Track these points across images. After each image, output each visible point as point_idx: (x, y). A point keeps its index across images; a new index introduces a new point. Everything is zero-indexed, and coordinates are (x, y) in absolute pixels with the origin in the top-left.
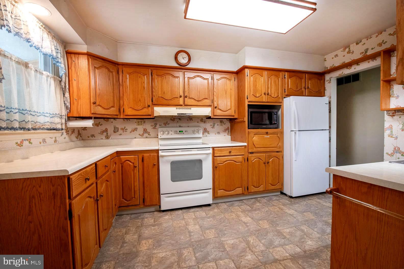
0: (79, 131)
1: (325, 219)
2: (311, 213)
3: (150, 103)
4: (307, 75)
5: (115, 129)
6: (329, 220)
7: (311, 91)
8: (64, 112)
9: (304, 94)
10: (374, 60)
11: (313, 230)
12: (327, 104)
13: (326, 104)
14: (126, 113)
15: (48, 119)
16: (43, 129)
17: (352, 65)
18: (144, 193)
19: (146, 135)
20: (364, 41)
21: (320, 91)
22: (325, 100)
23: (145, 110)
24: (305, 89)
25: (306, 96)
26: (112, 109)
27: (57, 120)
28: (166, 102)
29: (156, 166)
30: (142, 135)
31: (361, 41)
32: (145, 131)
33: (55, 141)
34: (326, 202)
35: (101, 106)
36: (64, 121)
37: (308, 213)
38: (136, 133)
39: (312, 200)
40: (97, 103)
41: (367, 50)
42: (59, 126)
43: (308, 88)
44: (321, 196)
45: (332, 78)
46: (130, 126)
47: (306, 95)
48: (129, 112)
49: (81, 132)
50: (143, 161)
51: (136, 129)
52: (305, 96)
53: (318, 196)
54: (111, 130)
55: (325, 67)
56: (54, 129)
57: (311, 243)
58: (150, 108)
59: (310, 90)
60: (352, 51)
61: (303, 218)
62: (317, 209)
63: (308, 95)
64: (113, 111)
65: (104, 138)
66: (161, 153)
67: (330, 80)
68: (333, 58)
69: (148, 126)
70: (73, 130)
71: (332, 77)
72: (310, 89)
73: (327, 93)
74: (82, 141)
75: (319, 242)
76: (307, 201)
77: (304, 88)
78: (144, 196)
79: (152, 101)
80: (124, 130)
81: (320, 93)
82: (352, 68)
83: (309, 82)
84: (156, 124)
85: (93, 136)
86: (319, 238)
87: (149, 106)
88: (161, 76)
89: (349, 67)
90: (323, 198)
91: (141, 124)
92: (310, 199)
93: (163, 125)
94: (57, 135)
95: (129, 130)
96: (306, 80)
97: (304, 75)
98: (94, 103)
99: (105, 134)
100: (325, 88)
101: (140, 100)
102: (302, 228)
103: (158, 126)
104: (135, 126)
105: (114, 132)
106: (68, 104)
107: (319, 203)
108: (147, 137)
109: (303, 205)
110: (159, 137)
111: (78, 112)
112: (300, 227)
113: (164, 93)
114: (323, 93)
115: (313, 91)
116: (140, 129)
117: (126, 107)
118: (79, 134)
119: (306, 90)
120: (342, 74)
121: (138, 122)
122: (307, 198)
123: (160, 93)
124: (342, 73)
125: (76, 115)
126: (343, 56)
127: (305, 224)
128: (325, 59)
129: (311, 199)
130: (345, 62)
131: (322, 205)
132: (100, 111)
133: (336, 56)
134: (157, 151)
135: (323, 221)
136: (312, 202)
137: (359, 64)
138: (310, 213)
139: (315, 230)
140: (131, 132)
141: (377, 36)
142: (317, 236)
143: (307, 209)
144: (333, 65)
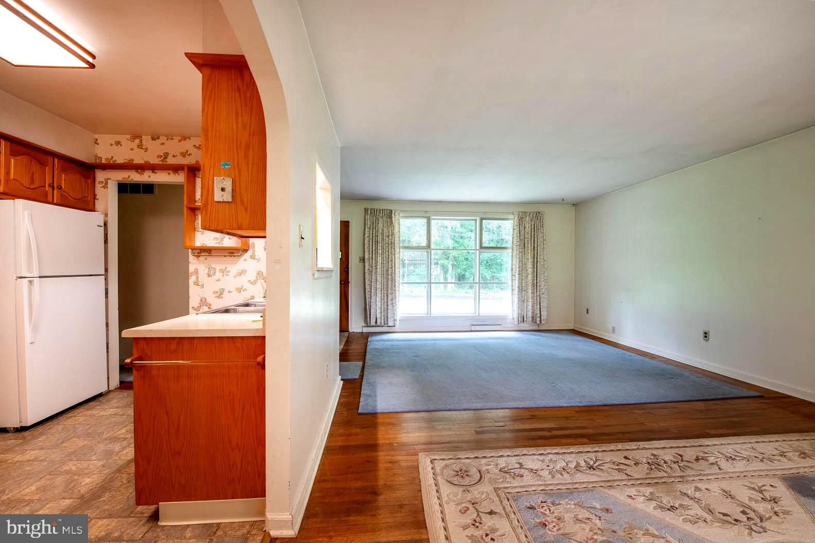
1: (109, 435)
2: (79, 437)
4: (56, 160)
6: (115, 433)
7: (66, 195)
9: (50, 199)
10: (175, 173)
11: (90, 460)
12: (101, 226)
13: (98, 226)
17: (145, 170)
20: (163, 139)
21: (86, 198)
22: (96, 218)
24: (51, 189)
25: (56, 204)
31: (158, 138)
34: (105, 410)
37: (72, 440)
39: (75, 416)
41: (166, 155)
43: (60, 188)
44: (92, 403)
45: (109, 181)
47: (55, 202)
52: (53, 203)
53: (86, 406)
55: (96, 156)
57: (89, 480)
59: (64, 194)
60: (145, 147)
61: (64, 453)
62: (88, 427)
63: (59, 202)
67: (107, 183)
68: (111, 145)
71: (109, 179)
72: (64, 192)
73: (99, 205)
75: (105, 471)
76: (65, 423)
77: (49, 185)
81: (86, 204)
82: (145, 174)
83: (61, 177)
86: (103, 466)
89: (139, 171)
90: (97, 405)
92: (71, 417)
96: (56, 172)
97: (50, 159)
100: (95, 195)
102: (66, 468)
107: (91, 416)
109: (56, 432)
112: (59, 469)
114: (92, 203)
115: (71, 197)
119: (55, 191)
120: (128, 180)
122: (61, 419)
124: (129, 176)
126: (131, 149)
127: (71, 460)
128: (97, 140)
129: (73, 415)
130: (133, 160)
131: (98, 416)
133: (118, 143)
135: (106, 439)
136: (75, 420)
137: (155, 171)
138: (75, 439)
139: (94, 458)
141: (180, 141)
142: (99, 465)
143: (68, 434)
144: (112, 157)
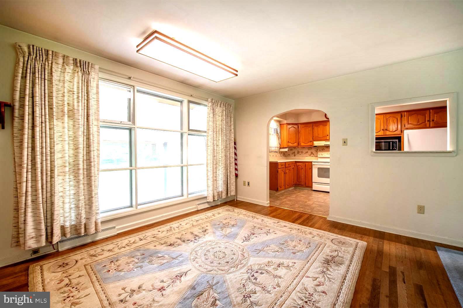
0: (284, 153)
3: (312, 140)
4: (431, 110)
5: (298, 152)
8: (279, 146)
14: (301, 145)
15: (274, 149)
16: (273, 152)
18: (305, 180)
19: (312, 155)
23: (309, 143)
26: (295, 143)
27: (277, 149)
28: (320, 139)
29: (311, 169)
30: (310, 155)
32: (312, 153)
33: (276, 156)
35: (291, 143)
36: (279, 149)
38: (307, 154)
40: (290, 142)
42: (277, 151)
43: (433, 121)
46: (305, 151)
48: (302, 144)
49: (285, 153)
50: (305, 166)
51: (307, 152)
54: (296, 152)
56: (276, 152)
58: (312, 142)
63: (433, 126)
64: (296, 144)
65: (293, 156)
66: (313, 163)
69: (313, 151)
70: (282, 152)
74: (285, 157)
77: (428, 121)
78: (305, 182)
79: (313, 139)
80: (302, 152)
83: (434, 116)
84: (317, 150)
85: (289, 155)
87: (311, 141)
88: (318, 126)
91: (310, 150)
93: (321, 150)
94: (276, 154)
95: (304, 153)
96: (431, 115)
98: (288, 142)
99: (294, 154)
101: (307, 139)
103: (318, 151)
104: (307, 150)
105: (298, 153)
106: (280, 143)
108: (312, 156)
110: (318, 156)
111: (283, 146)
113: (319, 134)
116: (310, 152)
117: (301, 142)
118: (284, 154)
119: (431, 123)
121: (309, 149)
123: (317, 134)
125: (282, 147)
132: (290, 145)
134: (311, 162)
140: (305, 153)
